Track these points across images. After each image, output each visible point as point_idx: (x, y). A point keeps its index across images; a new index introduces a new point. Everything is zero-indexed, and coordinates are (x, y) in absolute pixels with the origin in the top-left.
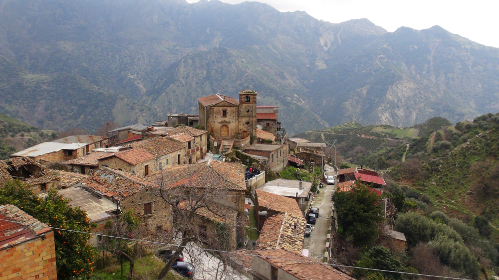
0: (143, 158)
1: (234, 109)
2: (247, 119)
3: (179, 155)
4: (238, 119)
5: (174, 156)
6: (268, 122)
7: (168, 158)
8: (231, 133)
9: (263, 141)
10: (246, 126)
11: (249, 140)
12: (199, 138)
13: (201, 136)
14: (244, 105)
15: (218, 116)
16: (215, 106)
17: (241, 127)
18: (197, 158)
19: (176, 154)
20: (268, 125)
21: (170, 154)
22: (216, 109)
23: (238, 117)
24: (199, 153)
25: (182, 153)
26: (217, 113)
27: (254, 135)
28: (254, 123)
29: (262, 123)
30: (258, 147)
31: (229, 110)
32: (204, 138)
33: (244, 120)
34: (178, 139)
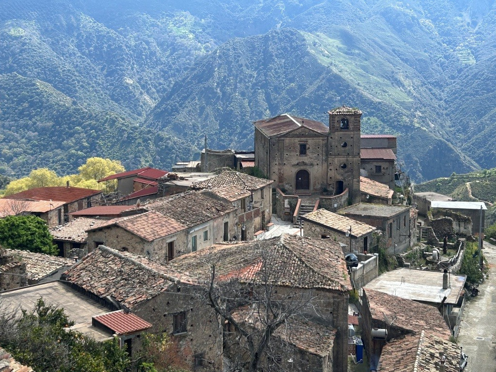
0: (165, 229)
1: (320, 141)
2: (343, 159)
3: (226, 224)
4: (326, 160)
5: (217, 225)
6: (379, 164)
7: (207, 229)
8: (315, 184)
9: (372, 199)
10: (342, 171)
11: (347, 196)
12: (259, 193)
13: (262, 189)
14: (338, 134)
15: (292, 154)
16: (286, 135)
17: (332, 174)
18: (255, 228)
19: (220, 222)
20: (379, 169)
21: (211, 223)
22: (287, 141)
23: (327, 155)
24: (258, 220)
25: (231, 220)
26: (290, 148)
27: (355, 187)
28: (356, 167)
29: (368, 166)
30: (365, 209)
31: (310, 142)
32: (268, 194)
33: (337, 161)
34: (222, 195)
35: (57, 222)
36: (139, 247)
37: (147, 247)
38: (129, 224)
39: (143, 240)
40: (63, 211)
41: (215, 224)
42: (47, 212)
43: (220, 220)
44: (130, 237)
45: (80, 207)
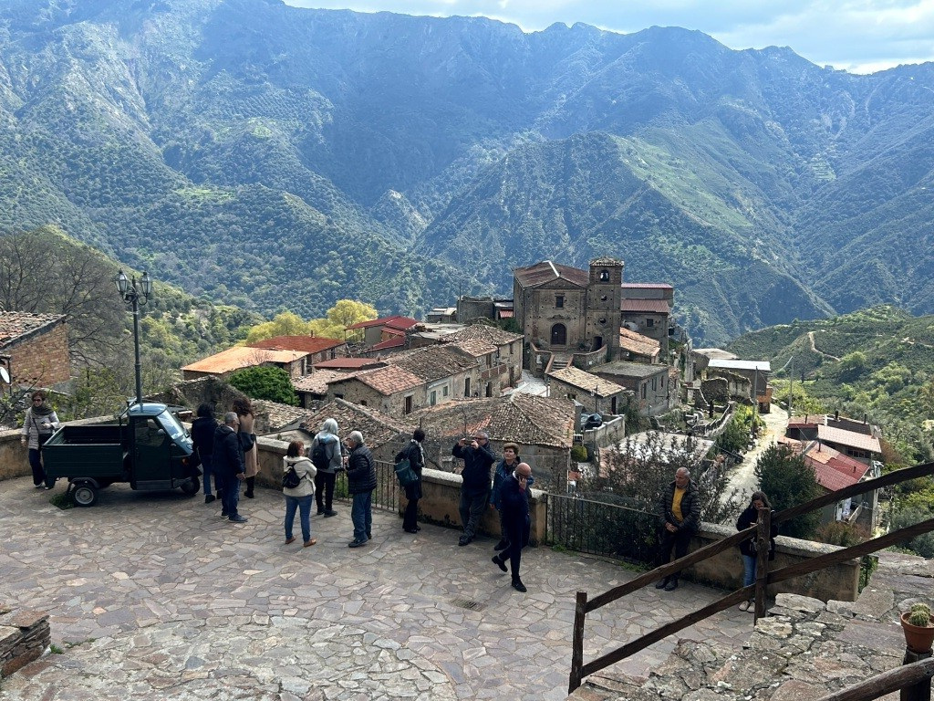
0: (403, 384)
1: (578, 293)
2: (602, 314)
3: (468, 380)
4: (585, 314)
5: (458, 381)
6: (650, 317)
7: (447, 385)
8: (572, 340)
9: (633, 357)
10: (601, 326)
11: (605, 353)
12: (508, 348)
13: (511, 344)
14: (597, 287)
15: (548, 306)
16: (540, 287)
17: (590, 328)
18: (502, 385)
19: (462, 378)
20: (650, 322)
21: (452, 378)
22: (543, 292)
23: (585, 309)
24: (506, 376)
25: (473, 376)
26: (547, 300)
27: (614, 344)
28: (615, 322)
29: (638, 319)
30: (620, 368)
31: (568, 294)
32: (518, 349)
33: (596, 315)
34: (467, 349)
35: (300, 373)
36: (377, 401)
37: (384, 401)
38: (368, 378)
39: (381, 394)
40: (306, 361)
41: (456, 380)
42: (290, 363)
43: (460, 376)
44: (368, 390)
45: (324, 359)
